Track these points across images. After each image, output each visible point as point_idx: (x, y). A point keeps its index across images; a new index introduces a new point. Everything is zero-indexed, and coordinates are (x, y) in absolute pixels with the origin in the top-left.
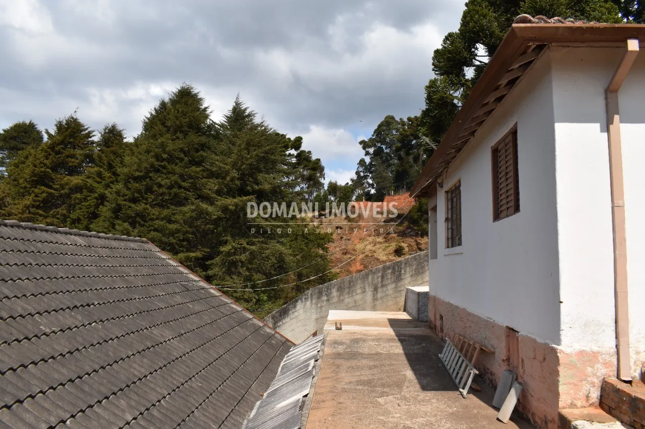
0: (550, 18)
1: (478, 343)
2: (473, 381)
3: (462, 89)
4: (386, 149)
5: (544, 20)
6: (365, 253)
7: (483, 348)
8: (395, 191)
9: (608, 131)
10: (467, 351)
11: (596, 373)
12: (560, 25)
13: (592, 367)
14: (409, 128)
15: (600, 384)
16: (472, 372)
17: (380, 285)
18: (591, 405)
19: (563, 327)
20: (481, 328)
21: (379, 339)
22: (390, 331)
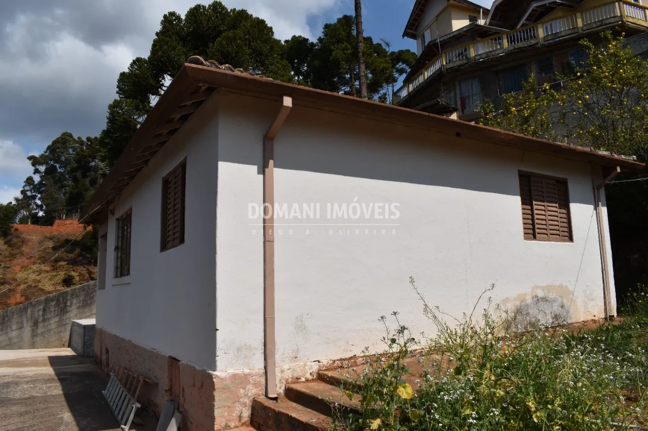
0: (221, 64)
1: (142, 375)
2: (136, 415)
3: (146, 116)
4: (59, 168)
5: (215, 65)
6: (27, 283)
7: (147, 380)
8: (67, 215)
9: (264, 173)
10: (131, 384)
11: (248, 393)
12: (229, 72)
13: (244, 389)
14: (87, 149)
15: (251, 404)
16: (134, 406)
17: (41, 319)
18: (243, 424)
19: (218, 353)
20: (145, 360)
21: (34, 381)
22: (49, 370)
